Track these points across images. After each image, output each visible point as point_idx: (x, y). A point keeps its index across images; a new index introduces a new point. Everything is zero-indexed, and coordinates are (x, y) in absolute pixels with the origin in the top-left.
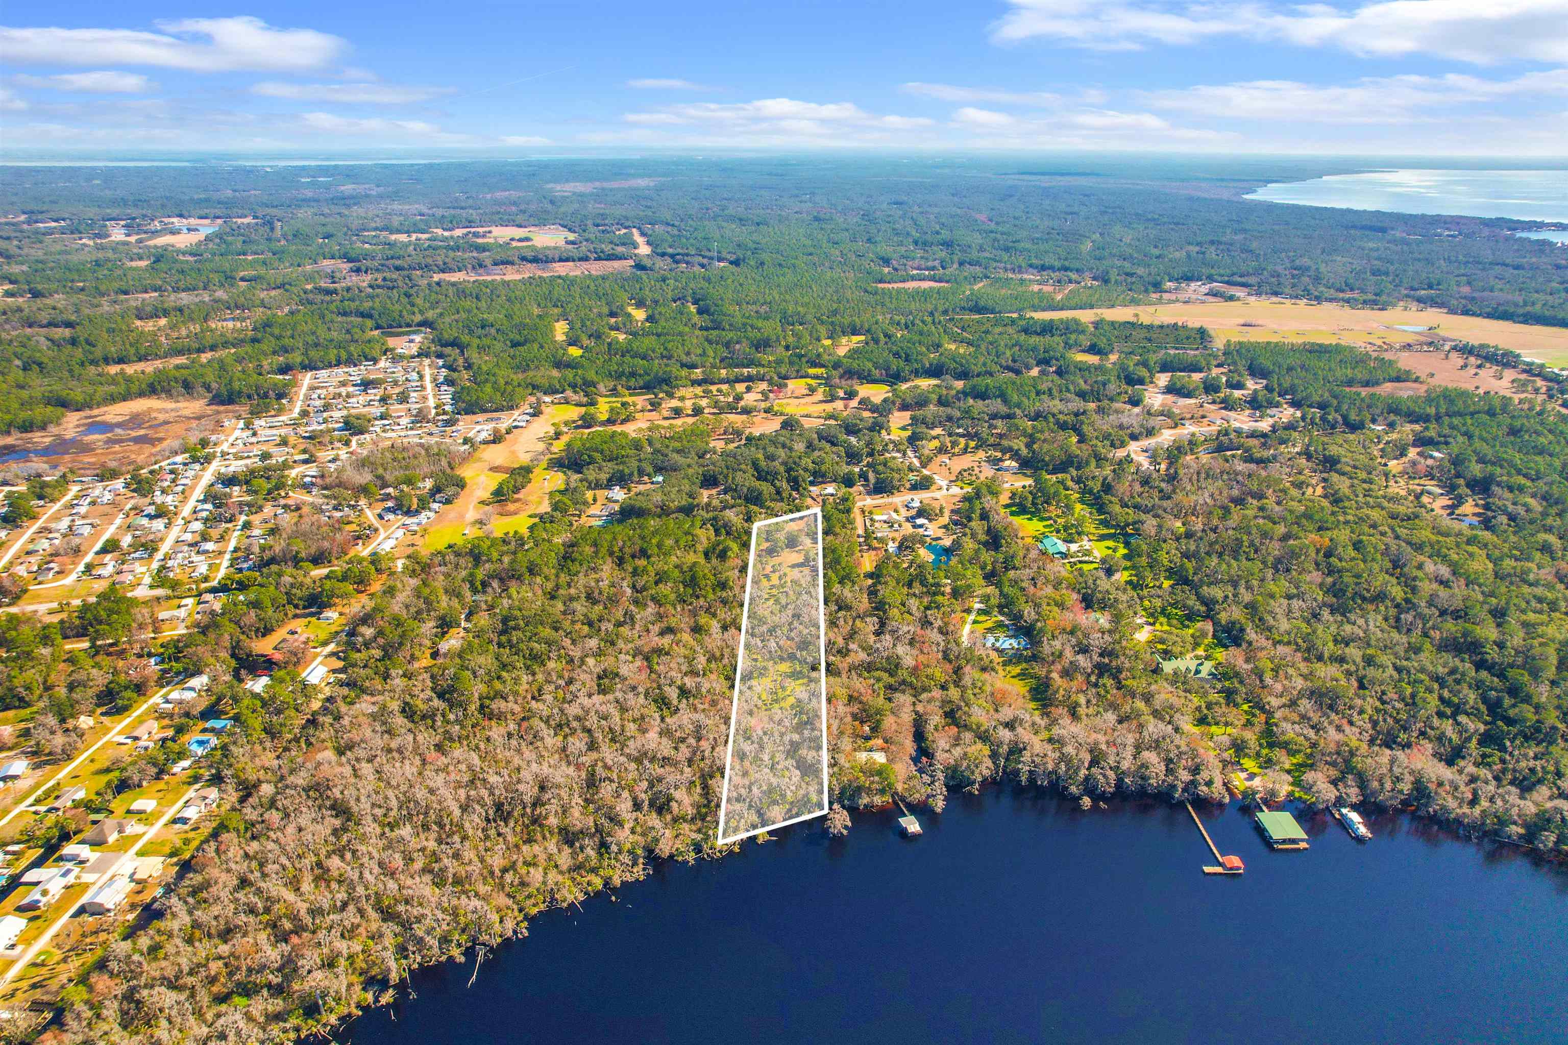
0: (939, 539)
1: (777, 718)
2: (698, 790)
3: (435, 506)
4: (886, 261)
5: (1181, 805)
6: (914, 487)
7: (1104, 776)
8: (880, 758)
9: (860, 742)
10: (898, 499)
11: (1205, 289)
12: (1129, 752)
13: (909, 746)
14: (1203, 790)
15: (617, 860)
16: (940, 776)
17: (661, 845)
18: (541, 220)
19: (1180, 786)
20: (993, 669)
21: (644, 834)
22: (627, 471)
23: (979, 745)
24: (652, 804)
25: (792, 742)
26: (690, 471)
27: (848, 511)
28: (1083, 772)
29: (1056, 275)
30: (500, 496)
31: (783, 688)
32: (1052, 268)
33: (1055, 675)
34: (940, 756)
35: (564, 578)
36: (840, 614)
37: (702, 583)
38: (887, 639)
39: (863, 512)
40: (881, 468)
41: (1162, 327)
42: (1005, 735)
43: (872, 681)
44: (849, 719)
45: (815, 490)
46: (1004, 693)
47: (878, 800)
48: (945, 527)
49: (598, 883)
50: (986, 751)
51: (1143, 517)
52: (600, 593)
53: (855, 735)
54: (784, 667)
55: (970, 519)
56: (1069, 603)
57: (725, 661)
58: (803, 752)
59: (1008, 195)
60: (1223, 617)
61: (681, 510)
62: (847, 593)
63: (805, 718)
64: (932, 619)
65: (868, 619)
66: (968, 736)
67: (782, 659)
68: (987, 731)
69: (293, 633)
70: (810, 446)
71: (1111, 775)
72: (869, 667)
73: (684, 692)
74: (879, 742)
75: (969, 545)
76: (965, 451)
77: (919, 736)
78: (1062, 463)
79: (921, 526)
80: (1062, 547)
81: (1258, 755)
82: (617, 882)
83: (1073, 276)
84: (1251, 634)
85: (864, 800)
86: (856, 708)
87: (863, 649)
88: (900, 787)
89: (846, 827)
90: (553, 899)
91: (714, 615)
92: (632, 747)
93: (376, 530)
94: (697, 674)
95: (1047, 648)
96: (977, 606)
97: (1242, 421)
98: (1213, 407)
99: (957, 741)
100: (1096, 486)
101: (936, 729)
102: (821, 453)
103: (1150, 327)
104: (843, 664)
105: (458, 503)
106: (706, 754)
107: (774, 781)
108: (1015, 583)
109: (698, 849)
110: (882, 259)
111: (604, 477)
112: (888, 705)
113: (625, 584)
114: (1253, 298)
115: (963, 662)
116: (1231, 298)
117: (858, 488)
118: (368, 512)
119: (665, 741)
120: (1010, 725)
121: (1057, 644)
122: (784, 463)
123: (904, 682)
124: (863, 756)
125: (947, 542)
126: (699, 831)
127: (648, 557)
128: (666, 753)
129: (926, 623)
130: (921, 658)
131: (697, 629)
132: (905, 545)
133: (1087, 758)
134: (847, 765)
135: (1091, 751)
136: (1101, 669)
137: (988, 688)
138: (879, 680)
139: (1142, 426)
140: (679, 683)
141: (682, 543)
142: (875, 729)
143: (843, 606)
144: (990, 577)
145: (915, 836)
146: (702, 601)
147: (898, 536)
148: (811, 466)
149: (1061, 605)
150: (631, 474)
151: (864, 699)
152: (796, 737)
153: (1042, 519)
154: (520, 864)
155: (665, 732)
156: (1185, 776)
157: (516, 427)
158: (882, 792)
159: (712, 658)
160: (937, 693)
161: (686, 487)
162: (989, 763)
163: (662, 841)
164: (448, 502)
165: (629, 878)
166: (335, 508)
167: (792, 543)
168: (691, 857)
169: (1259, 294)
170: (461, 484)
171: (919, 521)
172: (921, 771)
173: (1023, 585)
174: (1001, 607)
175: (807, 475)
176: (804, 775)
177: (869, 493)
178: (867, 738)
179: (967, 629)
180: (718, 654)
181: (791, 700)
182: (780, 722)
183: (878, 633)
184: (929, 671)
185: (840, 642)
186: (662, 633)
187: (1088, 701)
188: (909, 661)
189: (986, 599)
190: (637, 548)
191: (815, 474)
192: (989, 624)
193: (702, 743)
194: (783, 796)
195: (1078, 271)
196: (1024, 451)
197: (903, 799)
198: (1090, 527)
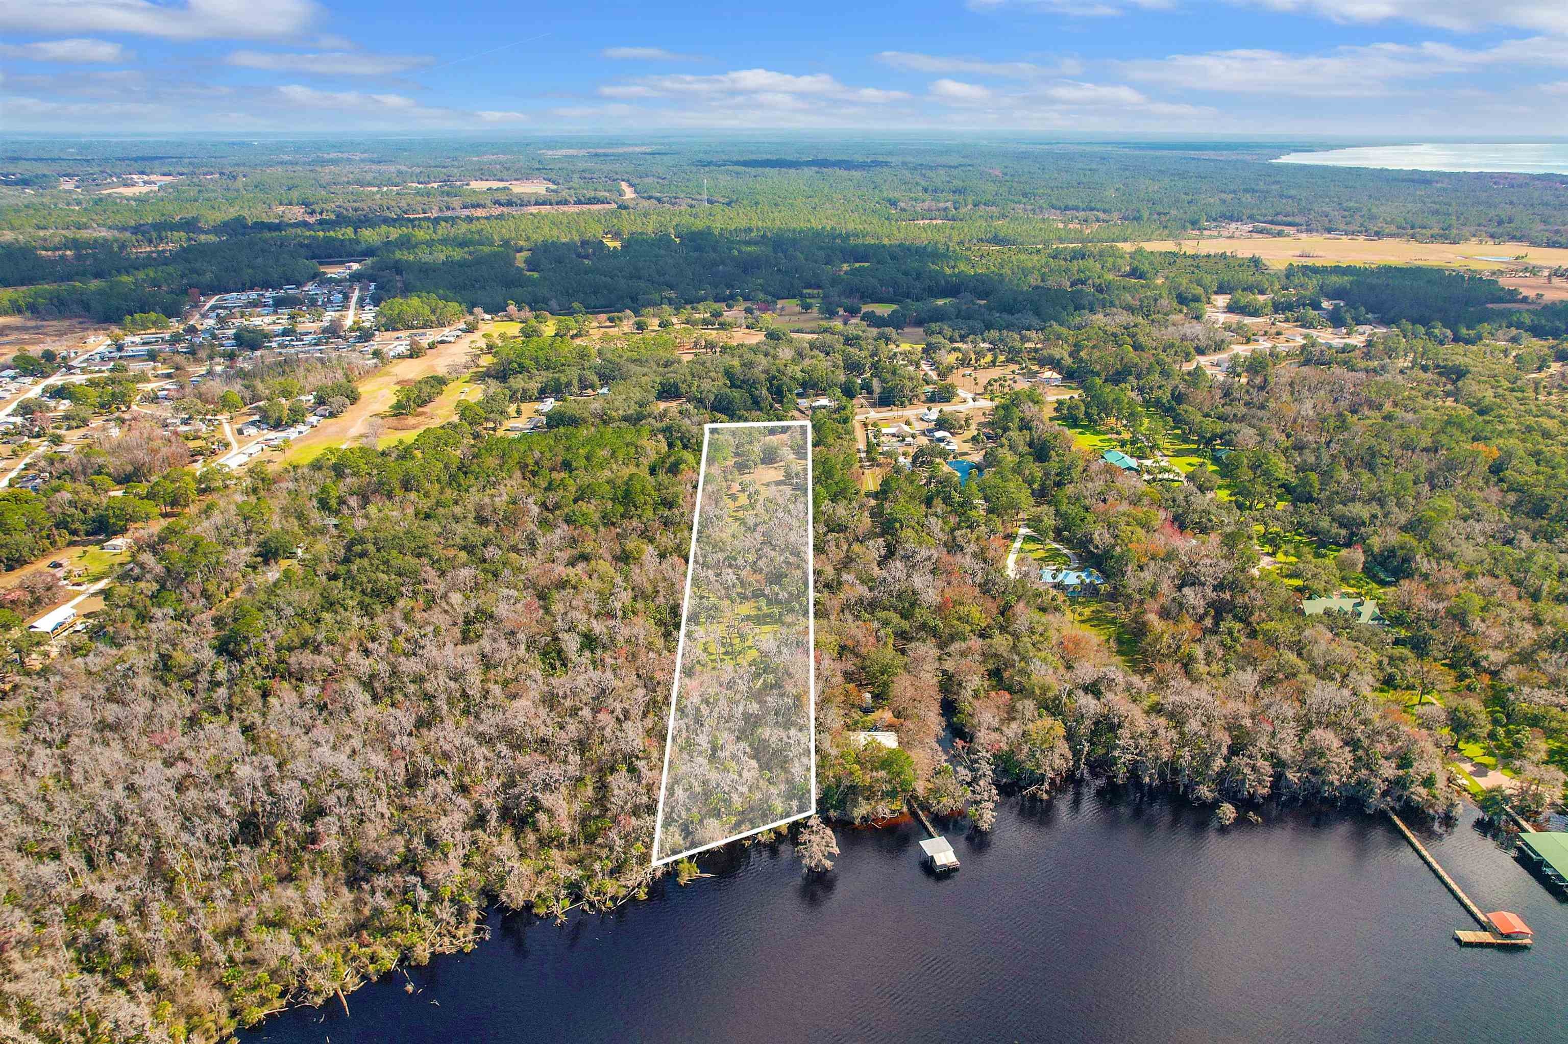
0: (966, 454)
1: (725, 678)
2: (590, 792)
3: (313, 419)
4: (893, 203)
5: (1382, 818)
6: (932, 399)
7: (1254, 768)
8: (889, 741)
9: (856, 715)
10: (910, 413)
11: (1249, 227)
12: (1289, 733)
13: (935, 722)
14: (1419, 793)
15: (430, 914)
16: (986, 768)
17: (510, 889)
18: (525, 175)
19: (1379, 786)
20: (1057, 609)
21: (483, 869)
22: (564, 379)
23: (1048, 721)
24: (505, 813)
25: (747, 717)
26: (644, 379)
27: (846, 421)
28: (1218, 763)
29: (1081, 214)
30: (400, 410)
31: (742, 637)
32: (1076, 209)
33: (1152, 618)
34: (983, 736)
35: (450, 494)
36: (829, 537)
37: (640, 499)
38: (898, 567)
39: (865, 425)
40: (888, 376)
41: (1209, 256)
42: (1089, 704)
43: (876, 625)
44: (839, 679)
45: (803, 403)
46: (1077, 643)
47: (885, 809)
48: (974, 439)
49: (389, 958)
50: (1060, 730)
51: (1235, 426)
52: (495, 511)
53: (850, 705)
54: (746, 609)
55: (1006, 429)
56: (1156, 524)
57: (661, 600)
58: (765, 732)
59: (1023, 156)
60: (1376, 542)
61: (626, 419)
62: (841, 511)
63: (771, 678)
64: (960, 541)
65: (870, 543)
66: (1028, 706)
67: (744, 597)
68: (1056, 698)
69: (57, 565)
70: (800, 354)
71: (1266, 767)
72: (872, 606)
73: (589, 641)
74: (887, 715)
75: (1009, 458)
76: (993, 363)
77: (949, 708)
78: (1118, 373)
79: (941, 440)
80: (1133, 463)
81: (1492, 736)
82: (423, 954)
83: (1101, 215)
84: (1424, 564)
85: (861, 810)
86: (850, 664)
87: (863, 582)
88: (920, 788)
89: (830, 856)
90: (302, 989)
91: (651, 541)
92: (489, 722)
93: (227, 445)
94: (611, 615)
95: (1133, 581)
96: (1023, 531)
97: (1327, 337)
98: (1286, 325)
99: (1011, 714)
100: (1166, 397)
101: (976, 696)
102: (814, 361)
103: (1194, 257)
104: (834, 603)
105: (346, 417)
106: (608, 732)
107: (714, 776)
108: (1076, 499)
109: (575, 892)
110: (889, 201)
111: (534, 386)
112: (900, 660)
113: (531, 500)
114: (1303, 236)
115: (1012, 599)
116: (1280, 234)
117: (860, 400)
118: (227, 428)
119: (543, 712)
120: (1093, 689)
121: (1147, 576)
122: (766, 372)
123: (923, 626)
124: (861, 738)
125: (977, 457)
126: (578, 862)
127: (571, 471)
128: (543, 732)
129: (953, 547)
130: (949, 592)
131: (624, 558)
132: (921, 458)
133: (1226, 740)
134: (834, 752)
135: (1228, 729)
136: (1219, 610)
137: (1054, 637)
138: (886, 623)
139: (1209, 338)
140: (582, 628)
141: (621, 456)
142: (880, 697)
143: (835, 527)
144: (1041, 495)
145: (948, 873)
146: (635, 522)
147: (912, 451)
148: (799, 375)
149: (1146, 526)
150: (569, 384)
151: (864, 651)
152: (754, 707)
153: (1098, 433)
154: (251, 923)
155: (550, 700)
156: (1389, 770)
157: (443, 342)
158: (892, 794)
159: (639, 594)
160: (976, 643)
161: (637, 394)
162: (1063, 747)
163: (511, 880)
164: (332, 415)
165: (447, 947)
166: (185, 422)
167: (769, 458)
168: (561, 908)
169: (1309, 230)
170: (354, 398)
171: (939, 434)
172: (954, 760)
173: (1087, 502)
174: (1058, 532)
175: (793, 385)
176: (765, 766)
177: (873, 405)
178: (866, 711)
179: (1011, 560)
180: (649, 590)
181: (753, 654)
182: (731, 685)
183: (883, 562)
184: (963, 610)
185: (829, 571)
186: (572, 563)
187: (1208, 653)
188: (931, 596)
189: (1034, 522)
190: (560, 459)
191: (804, 385)
192: (1041, 554)
193: (602, 716)
194: (728, 802)
195: (1104, 211)
196: (1068, 361)
197: (925, 807)
198: (1164, 443)
